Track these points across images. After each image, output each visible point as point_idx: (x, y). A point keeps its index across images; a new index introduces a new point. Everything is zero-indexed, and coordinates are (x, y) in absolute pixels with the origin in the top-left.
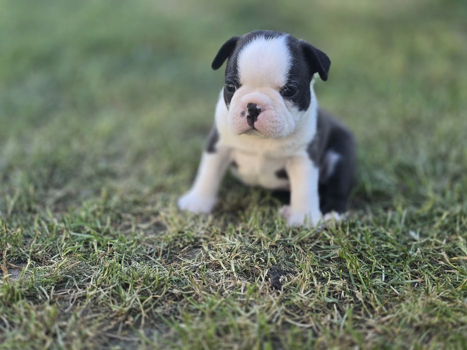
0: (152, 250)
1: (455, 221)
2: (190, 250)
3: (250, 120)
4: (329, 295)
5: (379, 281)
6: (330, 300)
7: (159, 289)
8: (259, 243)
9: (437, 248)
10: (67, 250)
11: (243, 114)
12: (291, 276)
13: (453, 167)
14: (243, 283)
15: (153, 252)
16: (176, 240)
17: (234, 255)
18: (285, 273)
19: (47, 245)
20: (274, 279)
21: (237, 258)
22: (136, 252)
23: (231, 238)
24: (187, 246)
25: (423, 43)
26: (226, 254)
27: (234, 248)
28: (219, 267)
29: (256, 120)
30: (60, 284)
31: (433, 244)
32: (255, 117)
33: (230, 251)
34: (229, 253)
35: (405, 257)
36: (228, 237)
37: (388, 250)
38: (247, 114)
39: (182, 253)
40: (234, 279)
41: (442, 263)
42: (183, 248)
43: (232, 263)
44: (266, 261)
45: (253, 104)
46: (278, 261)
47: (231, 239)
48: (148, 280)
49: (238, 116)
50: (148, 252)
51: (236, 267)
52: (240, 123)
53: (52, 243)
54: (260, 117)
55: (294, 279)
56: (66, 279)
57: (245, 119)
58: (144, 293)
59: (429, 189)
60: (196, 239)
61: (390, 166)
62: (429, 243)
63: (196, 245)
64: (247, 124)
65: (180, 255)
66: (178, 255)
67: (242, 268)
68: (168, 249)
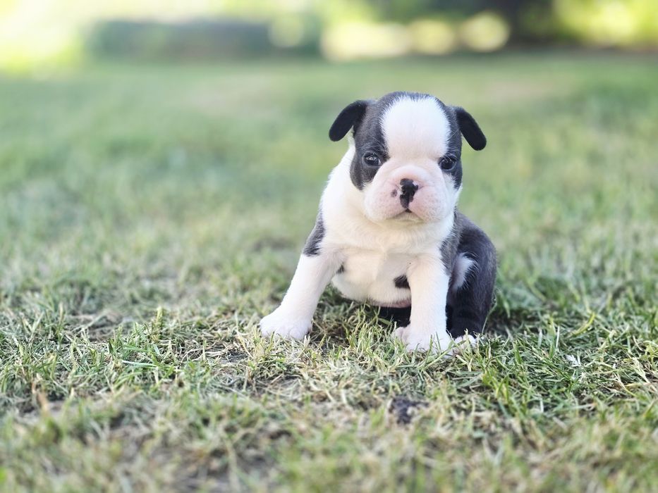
0: (232, 382)
1: (625, 342)
2: (282, 381)
3: (403, 200)
4: (475, 428)
5: (539, 411)
6: (478, 434)
7: (250, 424)
8: (374, 369)
9: (606, 373)
10: (120, 380)
11: (394, 193)
12: (423, 408)
13: (611, 282)
14: (360, 416)
15: (234, 383)
16: (262, 369)
17: (343, 383)
18: (414, 404)
19: (90, 376)
20: (401, 411)
21: (347, 387)
22: (211, 383)
23: (337, 363)
24: (277, 376)
25: (551, 143)
26: (332, 382)
27: (343, 376)
28: (325, 399)
29: (412, 199)
30: (116, 422)
31: (600, 368)
32: (410, 196)
33: (337, 379)
34: (336, 382)
35: (567, 383)
36: (333, 362)
37: (544, 376)
38: (400, 193)
39: (272, 384)
40: (347, 412)
41: (614, 391)
42: (272, 379)
43: (343, 393)
44: (387, 391)
45: (408, 180)
46: (402, 390)
47: (337, 365)
48: (234, 412)
49: (386, 196)
50: (227, 384)
51: (348, 399)
52: (390, 205)
53: (96, 374)
54: (417, 195)
55: (426, 411)
56: (122, 416)
57: (397, 200)
58: (230, 430)
59: (585, 307)
60: (289, 367)
61: (531, 281)
62: (595, 368)
63: (289, 375)
64: (401, 206)
65: (270, 386)
66: (266, 386)
67: (356, 399)
68: (254, 379)
